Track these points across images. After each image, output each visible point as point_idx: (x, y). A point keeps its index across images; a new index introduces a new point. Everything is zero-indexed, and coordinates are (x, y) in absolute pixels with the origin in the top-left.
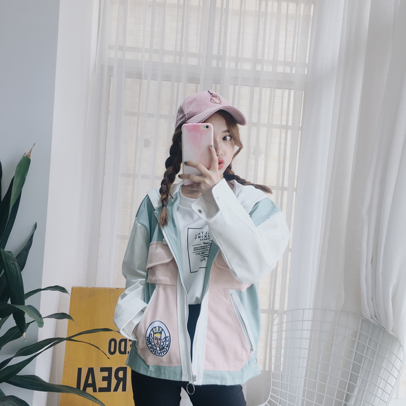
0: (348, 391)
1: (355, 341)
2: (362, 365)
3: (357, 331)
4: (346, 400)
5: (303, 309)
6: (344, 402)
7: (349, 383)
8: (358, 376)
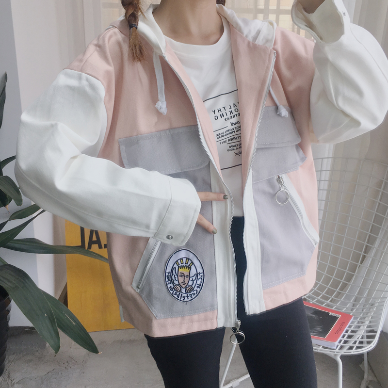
0: (368, 243)
1: (379, 191)
2: (385, 217)
3: (383, 181)
4: (365, 252)
5: (322, 159)
6: (362, 253)
7: (370, 235)
8: (380, 228)
